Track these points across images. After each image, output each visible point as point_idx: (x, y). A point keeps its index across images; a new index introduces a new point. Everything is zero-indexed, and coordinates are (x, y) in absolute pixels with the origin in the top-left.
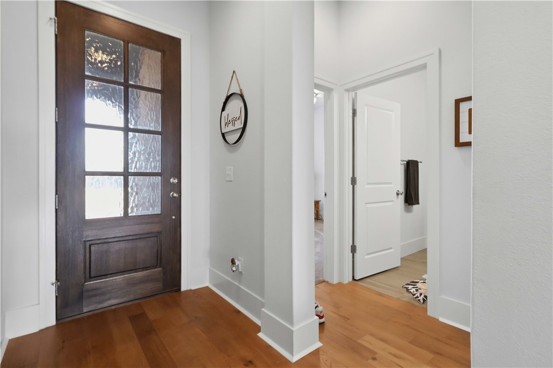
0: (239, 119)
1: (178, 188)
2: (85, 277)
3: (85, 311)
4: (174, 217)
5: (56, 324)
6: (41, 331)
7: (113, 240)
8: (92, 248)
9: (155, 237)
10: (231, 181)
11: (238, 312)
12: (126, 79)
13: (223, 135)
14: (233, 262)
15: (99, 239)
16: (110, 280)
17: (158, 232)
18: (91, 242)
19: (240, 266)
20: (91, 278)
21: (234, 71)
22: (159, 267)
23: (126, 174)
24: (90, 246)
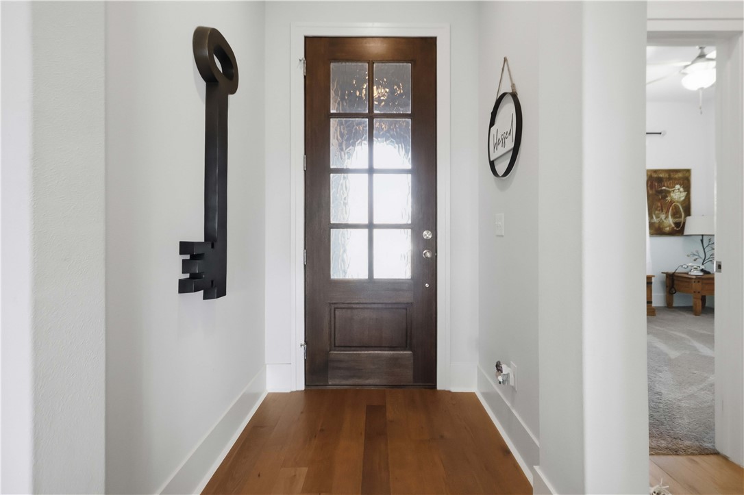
0: (510, 134)
1: (432, 245)
2: (330, 345)
3: (330, 383)
4: (427, 285)
5: (305, 389)
6: (292, 392)
7: (358, 306)
8: (338, 312)
9: (404, 309)
10: (502, 236)
11: (507, 452)
12: (371, 108)
13: (492, 164)
14: (498, 367)
15: (343, 303)
16: (355, 354)
17: (408, 303)
18: (336, 306)
19: (511, 376)
20: (336, 347)
21: (505, 60)
22: (408, 350)
23: (371, 226)
24: (335, 309)
